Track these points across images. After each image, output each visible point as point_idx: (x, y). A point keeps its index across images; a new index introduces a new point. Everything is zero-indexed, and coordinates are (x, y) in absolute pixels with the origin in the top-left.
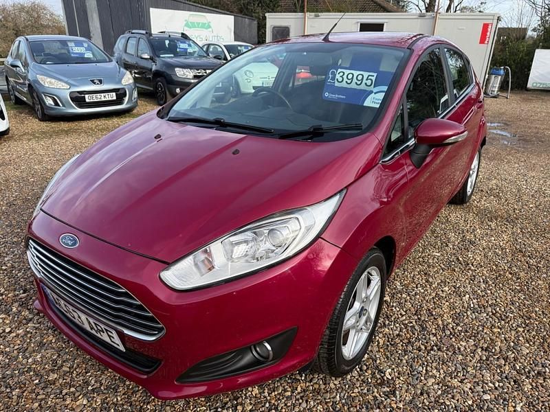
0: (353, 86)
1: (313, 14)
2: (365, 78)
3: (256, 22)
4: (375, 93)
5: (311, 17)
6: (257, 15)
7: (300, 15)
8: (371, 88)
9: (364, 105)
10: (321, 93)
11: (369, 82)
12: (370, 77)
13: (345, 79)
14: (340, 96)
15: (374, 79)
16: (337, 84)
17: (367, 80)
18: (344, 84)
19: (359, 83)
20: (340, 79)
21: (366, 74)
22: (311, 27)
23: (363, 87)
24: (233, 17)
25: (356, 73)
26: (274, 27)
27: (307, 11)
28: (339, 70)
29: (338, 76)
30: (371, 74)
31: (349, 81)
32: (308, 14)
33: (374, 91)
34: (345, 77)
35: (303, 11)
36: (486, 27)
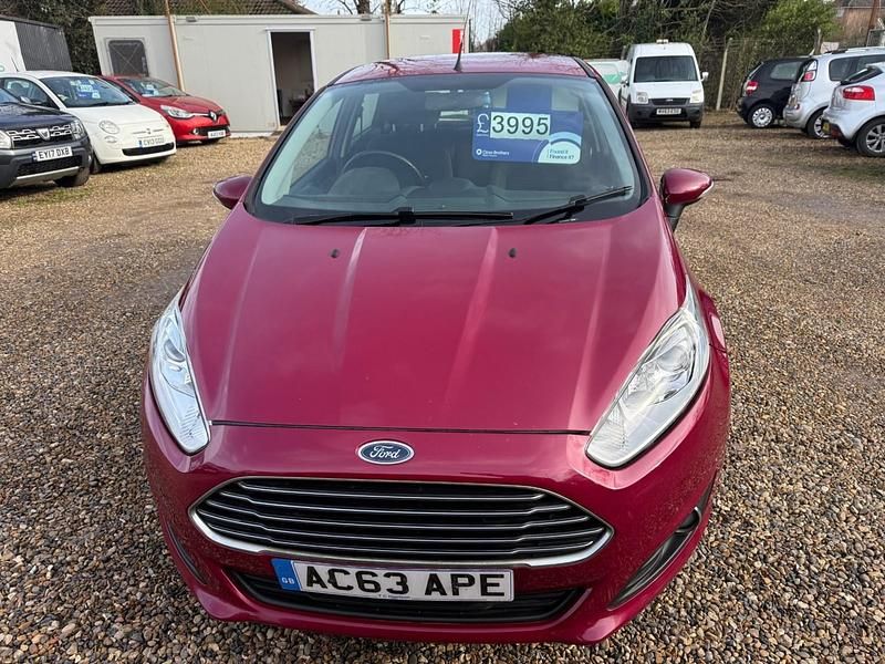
0: (519, 135)
1: (184, 17)
2: (536, 123)
3: (61, 33)
4: (552, 143)
5: (181, 22)
6: (60, 20)
7: (159, 18)
8: (546, 136)
9: (539, 161)
10: (470, 151)
11: (542, 129)
12: (542, 121)
13: (506, 127)
14: (501, 153)
15: (548, 122)
16: (493, 135)
17: (539, 124)
18: (505, 135)
19: (512, 130)
20: (498, 127)
21: (535, 117)
22: (185, 39)
23: (534, 136)
24: (13, 23)
25: (520, 116)
26: (111, 42)
27: (172, 12)
28: (493, 114)
29: (494, 123)
30: (543, 116)
31: (527, 130)
32: (173, 18)
33: (550, 141)
34: (505, 123)
35: (162, 12)
36: (456, 33)
